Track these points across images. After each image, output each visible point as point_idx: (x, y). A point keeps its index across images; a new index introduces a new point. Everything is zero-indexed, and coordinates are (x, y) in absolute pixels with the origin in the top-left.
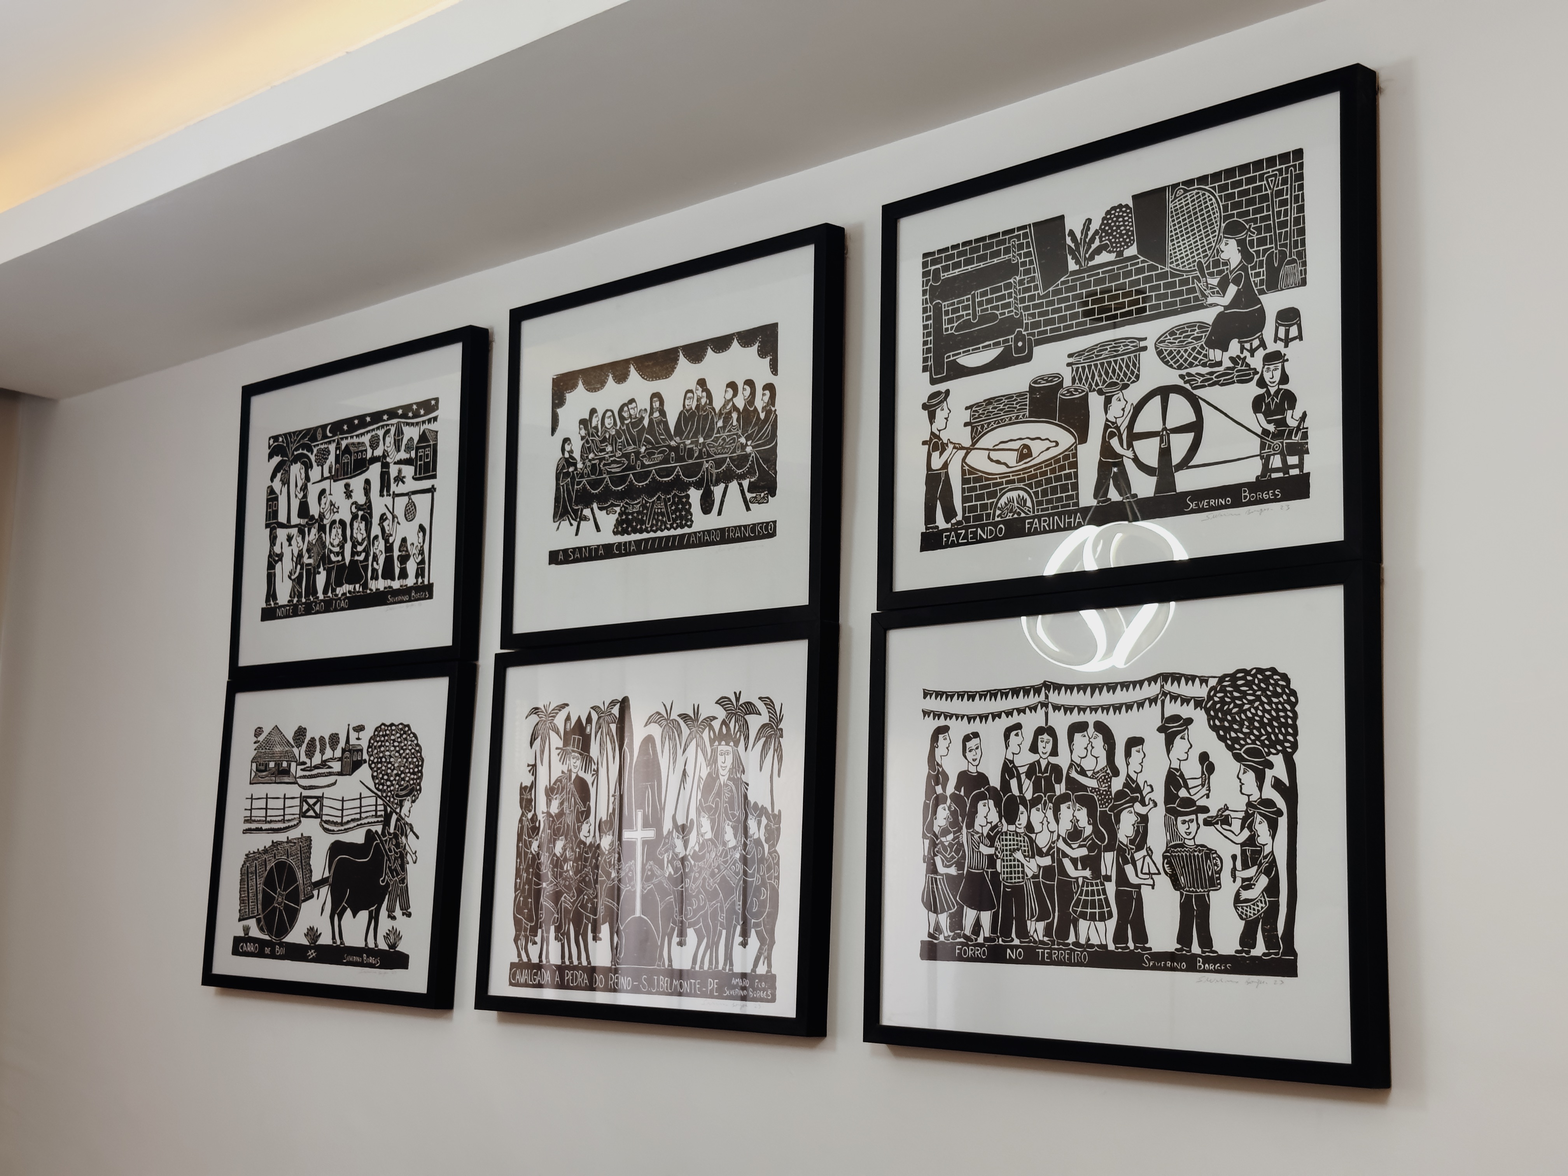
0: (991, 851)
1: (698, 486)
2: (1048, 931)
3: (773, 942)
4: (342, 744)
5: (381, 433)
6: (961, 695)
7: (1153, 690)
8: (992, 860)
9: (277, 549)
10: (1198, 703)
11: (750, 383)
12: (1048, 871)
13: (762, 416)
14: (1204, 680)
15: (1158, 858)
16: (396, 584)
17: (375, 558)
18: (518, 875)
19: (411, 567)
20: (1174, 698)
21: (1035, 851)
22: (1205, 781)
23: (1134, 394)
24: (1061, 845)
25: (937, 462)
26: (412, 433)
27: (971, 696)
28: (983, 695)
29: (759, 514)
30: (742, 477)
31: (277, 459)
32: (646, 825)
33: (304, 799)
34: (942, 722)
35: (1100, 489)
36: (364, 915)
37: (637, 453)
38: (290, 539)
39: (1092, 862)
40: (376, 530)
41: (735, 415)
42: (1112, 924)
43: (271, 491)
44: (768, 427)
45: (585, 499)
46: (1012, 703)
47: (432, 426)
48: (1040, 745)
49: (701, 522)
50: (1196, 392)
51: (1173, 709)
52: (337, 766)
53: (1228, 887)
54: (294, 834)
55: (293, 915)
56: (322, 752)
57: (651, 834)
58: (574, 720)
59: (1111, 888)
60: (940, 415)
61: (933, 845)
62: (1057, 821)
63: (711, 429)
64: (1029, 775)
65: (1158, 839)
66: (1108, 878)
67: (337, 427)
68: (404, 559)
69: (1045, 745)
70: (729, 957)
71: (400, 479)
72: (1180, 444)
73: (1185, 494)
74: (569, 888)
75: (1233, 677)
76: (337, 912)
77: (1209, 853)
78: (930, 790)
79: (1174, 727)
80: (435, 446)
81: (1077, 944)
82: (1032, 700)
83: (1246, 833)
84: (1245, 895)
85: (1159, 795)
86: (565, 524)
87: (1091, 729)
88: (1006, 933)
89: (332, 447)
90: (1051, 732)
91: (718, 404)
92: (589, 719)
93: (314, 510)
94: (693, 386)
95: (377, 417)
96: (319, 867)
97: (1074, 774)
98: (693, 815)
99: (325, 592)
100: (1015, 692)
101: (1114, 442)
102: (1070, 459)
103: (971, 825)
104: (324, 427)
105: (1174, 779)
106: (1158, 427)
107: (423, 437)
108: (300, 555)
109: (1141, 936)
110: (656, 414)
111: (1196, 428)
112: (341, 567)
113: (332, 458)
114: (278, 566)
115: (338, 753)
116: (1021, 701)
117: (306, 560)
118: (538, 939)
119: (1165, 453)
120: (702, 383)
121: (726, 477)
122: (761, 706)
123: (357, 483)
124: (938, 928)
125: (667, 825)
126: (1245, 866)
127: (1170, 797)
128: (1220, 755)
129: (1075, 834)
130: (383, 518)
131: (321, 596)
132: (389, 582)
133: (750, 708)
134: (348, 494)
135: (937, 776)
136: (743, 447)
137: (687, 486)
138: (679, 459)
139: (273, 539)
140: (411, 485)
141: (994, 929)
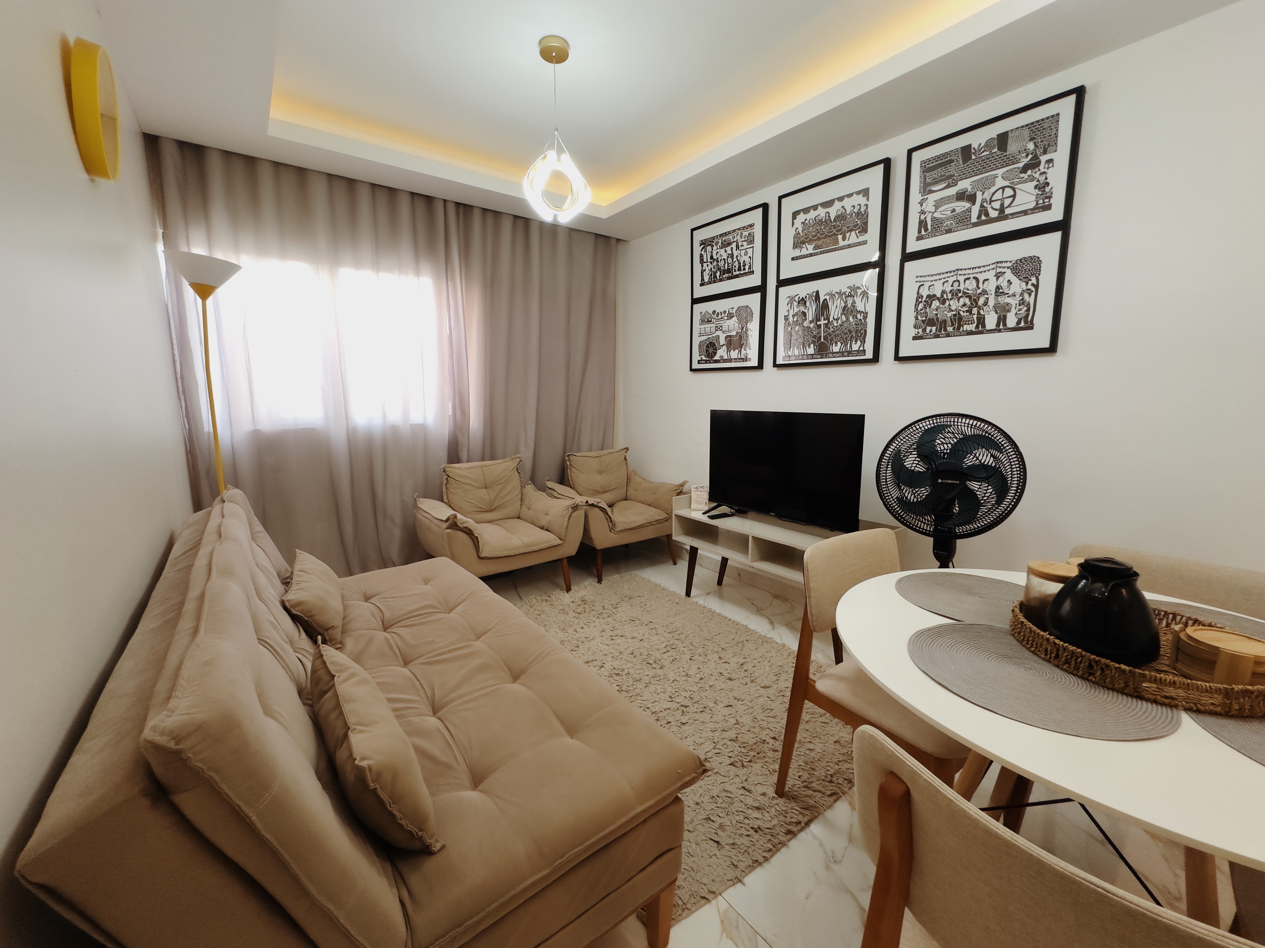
0: (936, 312)
1: (841, 234)
2: (954, 329)
3: (865, 342)
4: (727, 312)
5: (736, 235)
6: (929, 276)
7: (994, 266)
8: (936, 315)
9: (704, 269)
10: (1008, 268)
11: (860, 205)
12: (955, 315)
13: (863, 213)
14: (1011, 262)
15: (991, 307)
16: (742, 272)
17: (735, 267)
18: (784, 336)
19: (747, 267)
20: (1000, 267)
21: (952, 311)
22: (1009, 287)
23: (993, 190)
24: (960, 308)
25: (923, 217)
26: (746, 233)
27: (932, 276)
28: (936, 275)
29: (861, 239)
30: (856, 230)
31: (702, 246)
32: (824, 320)
33: (716, 327)
34: (922, 283)
35: (979, 217)
36: (737, 351)
37: (821, 229)
38: (708, 265)
39: (970, 311)
40: (735, 259)
41: (854, 214)
42: (975, 325)
43: (701, 254)
44: (865, 216)
45: (803, 243)
46: (946, 275)
47: (752, 231)
48: (954, 285)
49: (842, 243)
50: (1015, 187)
51: (999, 270)
52: (726, 318)
53: (1013, 311)
54: (714, 335)
55: (715, 354)
56: (721, 315)
57: (826, 322)
58: (801, 298)
59: (975, 317)
60: (924, 205)
61: (917, 313)
62: (959, 302)
63: (846, 219)
64: (950, 293)
65: (991, 303)
66: (974, 314)
67: (721, 235)
68: (744, 266)
69: (956, 284)
70: (851, 347)
71: (742, 246)
72: (1007, 202)
73: (1008, 215)
74: (800, 337)
75: (1021, 260)
76: (729, 351)
77: (1008, 304)
78: (917, 300)
79: (1000, 275)
80: (754, 236)
81: (963, 331)
82: (952, 274)
83: (1021, 298)
84: (1018, 313)
85: (993, 292)
86: (797, 250)
87: (972, 279)
88: (940, 331)
89: (720, 241)
90: (958, 281)
91: (848, 212)
92: (806, 297)
93: (715, 257)
94: (840, 208)
95: (734, 231)
96: (722, 341)
97: (965, 291)
98: (839, 316)
99: (720, 277)
100: (947, 273)
101: (985, 204)
102: (969, 210)
103: (930, 307)
104: (717, 236)
105: (998, 288)
106: (1001, 197)
107: (750, 234)
108: (711, 269)
109: (984, 326)
110: (827, 217)
111: (1014, 196)
112: (724, 270)
113: (720, 243)
114: (704, 273)
115: (726, 315)
116: (949, 275)
117: (713, 270)
118: (791, 350)
119: (1002, 205)
120: (843, 207)
121: (851, 230)
122: (861, 287)
123: (728, 249)
124: (918, 333)
125: (831, 319)
126: (1020, 305)
127: (996, 292)
128: (1014, 279)
129: (964, 305)
130: (737, 256)
131: (718, 278)
132: (740, 272)
133: (859, 288)
134: (726, 251)
135: (919, 296)
136: (857, 222)
137: (838, 235)
138: (834, 228)
139: (702, 266)
140: (746, 246)
141: (936, 330)
